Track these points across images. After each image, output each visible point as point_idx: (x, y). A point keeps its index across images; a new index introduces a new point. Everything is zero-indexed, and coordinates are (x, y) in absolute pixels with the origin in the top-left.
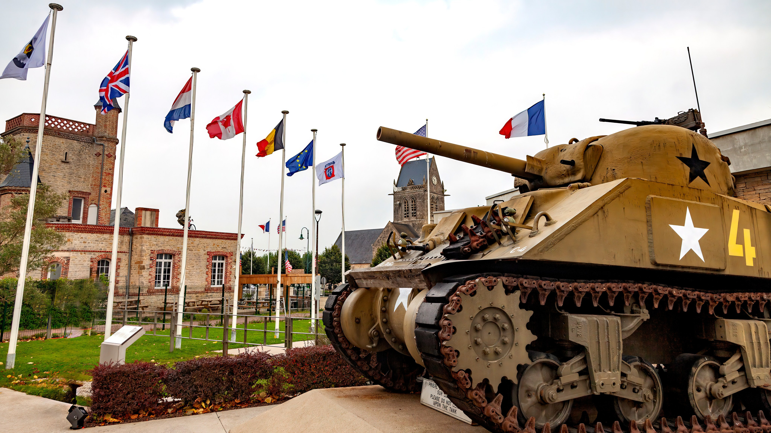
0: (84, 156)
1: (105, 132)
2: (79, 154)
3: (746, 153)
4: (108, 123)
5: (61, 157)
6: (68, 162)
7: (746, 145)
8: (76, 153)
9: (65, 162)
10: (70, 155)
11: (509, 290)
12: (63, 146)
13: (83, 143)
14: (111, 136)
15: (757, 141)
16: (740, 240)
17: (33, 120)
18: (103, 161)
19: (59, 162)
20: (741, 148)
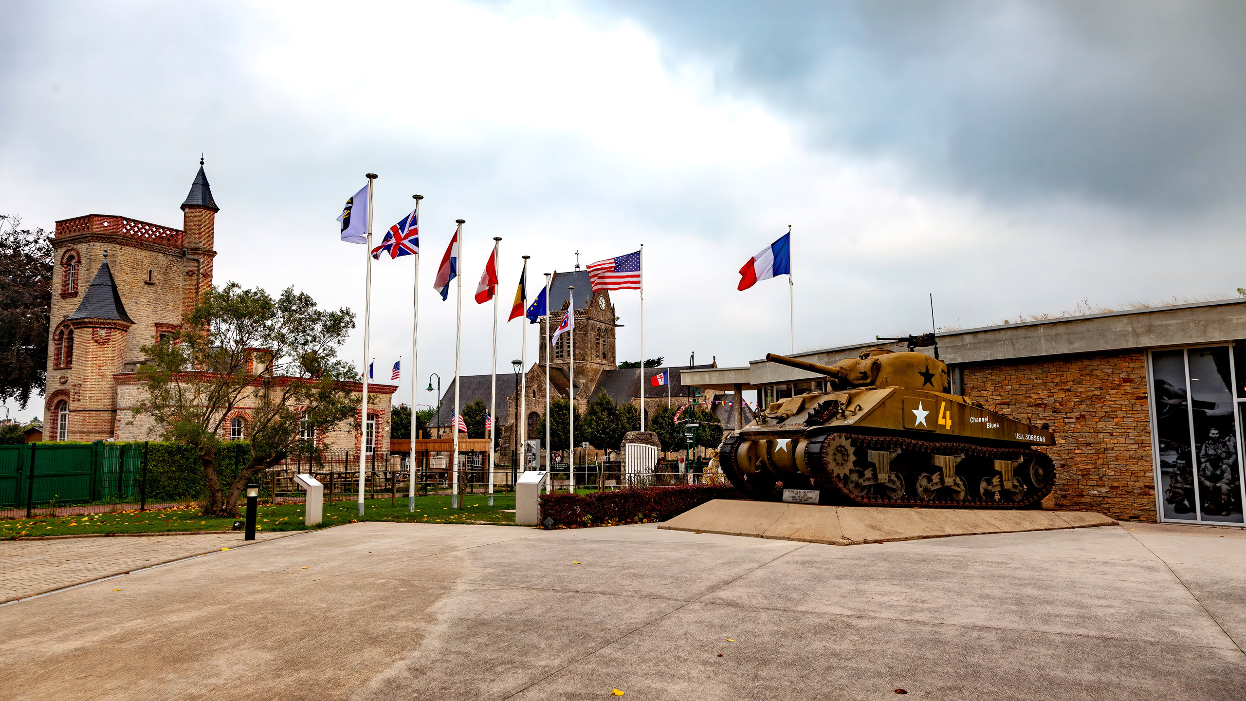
0: (172, 275)
1: (200, 242)
2: (166, 273)
3: (970, 349)
4: (202, 230)
5: (144, 276)
6: (152, 284)
7: (970, 343)
8: (162, 270)
9: (149, 283)
10: (155, 274)
11: (847, 439)
12: (146, 261)
13: (170, 258)
14: (207, 247)
15: (977, 341)
16: (944, 417)
17: (106, 224)
18: (198, 282)
19: (142, 284)
20: (967, 345)
